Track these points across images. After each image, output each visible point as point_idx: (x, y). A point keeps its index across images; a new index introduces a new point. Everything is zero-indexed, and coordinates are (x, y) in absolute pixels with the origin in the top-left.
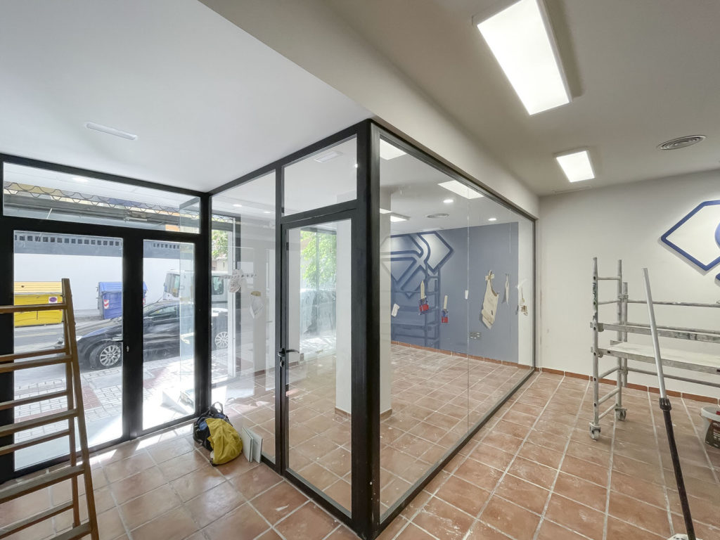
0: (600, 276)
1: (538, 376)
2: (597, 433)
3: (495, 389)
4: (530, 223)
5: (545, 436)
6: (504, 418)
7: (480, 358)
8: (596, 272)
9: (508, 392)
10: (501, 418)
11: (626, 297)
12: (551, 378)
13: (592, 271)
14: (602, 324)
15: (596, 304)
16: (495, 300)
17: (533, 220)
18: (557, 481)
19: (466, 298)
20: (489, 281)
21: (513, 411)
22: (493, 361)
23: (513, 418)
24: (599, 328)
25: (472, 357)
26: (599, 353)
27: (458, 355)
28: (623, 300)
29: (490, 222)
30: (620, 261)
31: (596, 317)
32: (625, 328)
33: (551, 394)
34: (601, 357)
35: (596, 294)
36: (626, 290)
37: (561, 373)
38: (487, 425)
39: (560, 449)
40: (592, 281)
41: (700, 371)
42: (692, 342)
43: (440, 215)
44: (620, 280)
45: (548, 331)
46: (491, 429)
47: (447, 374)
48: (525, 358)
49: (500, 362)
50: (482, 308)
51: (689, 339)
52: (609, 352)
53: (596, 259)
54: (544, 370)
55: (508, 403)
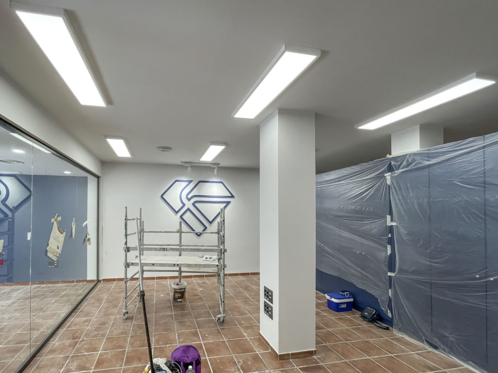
0: (128, 218)
1: (100, 286)
2: (126, 315)
3: (65, 306)
4: (96, 179)
5: (95, 330)
6: (67, 328)
7: (58, 282)
8: (126, 216)
9: (75, 304)
10: (65, 329)
11: (143, 229)
12: (108, 285)
13: (125, 215)
14: (129, 247)
15: (126, 235)
16: (62, 237)
17: (98, 177)
18: (97, 361)
19: (29, 239)
20: (55, 223)
21: (76, 319)
22: (68, 282)
23: (75, 325)
24: (128, 250)
25: (50, 283)
26: (127, 265)
27: (37, 284)
28: (142, 231)
29: (65, 174)
30: (141, 209)
31: (126, 243)
32: (142, 248)
33: (105, 296)
34: (128, 267)
35: (126, 229)
36: (143, 226)
37: (114, 280)
38: (51, 339)
39: (103, 336)
40: (124, 221)
41: (169, 266)
42: (165, 252)
43: (14, 161)
44: (140, 220)
45: (107, 253)
46: (55, 342)
47: (22, 304)
48: (91, 275)
49: (73, 282)
50: (48, 245)
51: (164, 251)
52: (132, 264)
53: (126, 208)
54: (104, 280)
55: (73, 314)
